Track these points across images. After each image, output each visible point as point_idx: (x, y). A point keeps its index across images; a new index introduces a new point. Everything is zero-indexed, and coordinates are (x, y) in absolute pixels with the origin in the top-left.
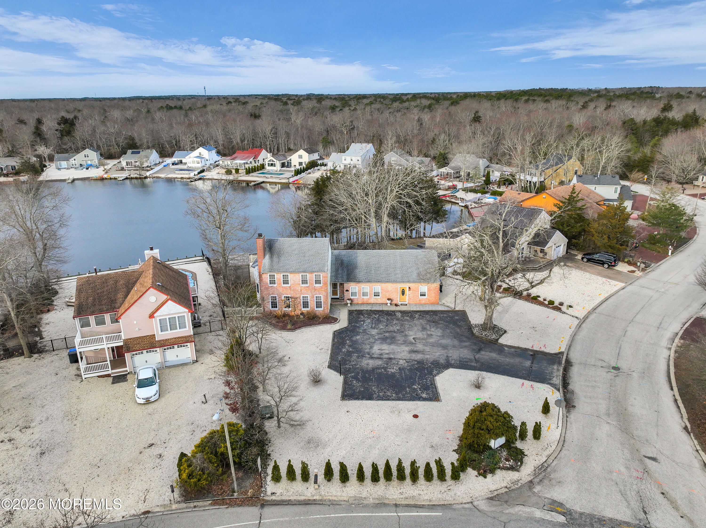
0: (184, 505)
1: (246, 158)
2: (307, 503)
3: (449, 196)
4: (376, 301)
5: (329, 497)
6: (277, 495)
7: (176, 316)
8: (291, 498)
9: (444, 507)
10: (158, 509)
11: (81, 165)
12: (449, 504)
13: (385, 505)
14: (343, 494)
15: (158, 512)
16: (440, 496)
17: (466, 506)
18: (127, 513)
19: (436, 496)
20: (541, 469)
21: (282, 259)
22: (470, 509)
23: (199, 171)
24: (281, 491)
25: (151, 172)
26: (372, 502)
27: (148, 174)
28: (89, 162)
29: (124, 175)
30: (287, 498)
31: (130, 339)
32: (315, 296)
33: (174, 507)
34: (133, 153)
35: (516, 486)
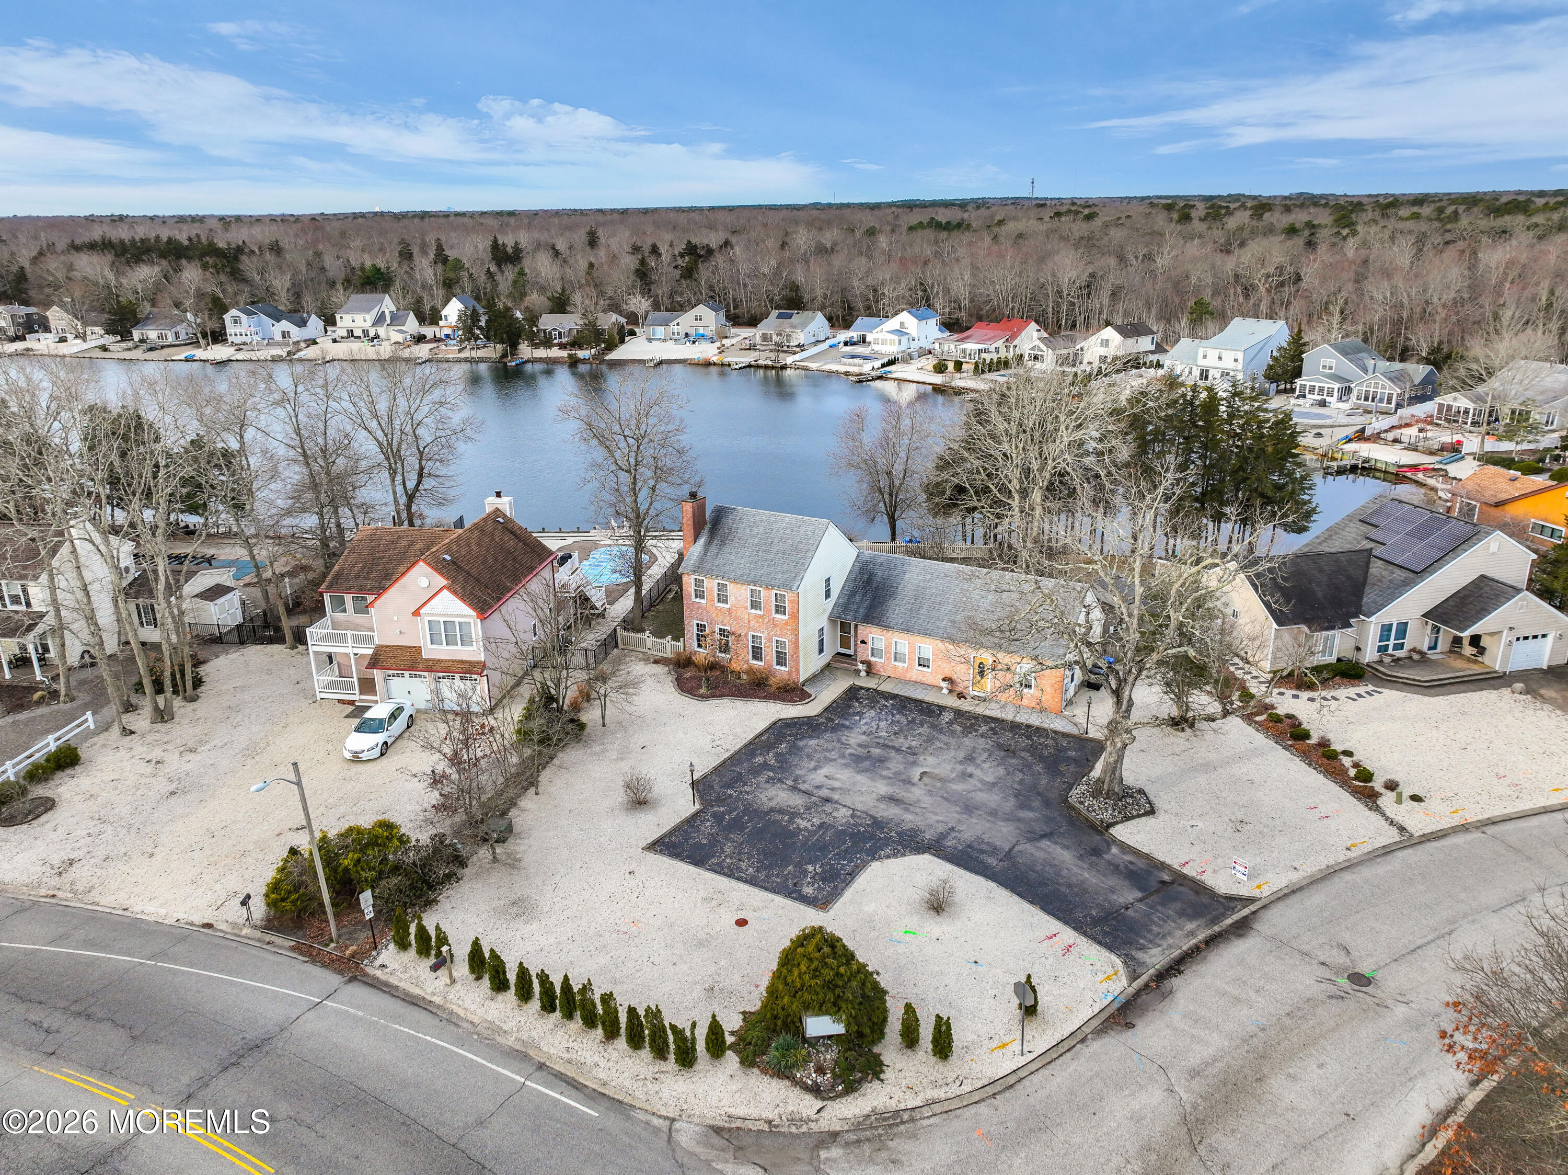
0: (258, 934)
1: (989, 340)
2: (414, 1002)
3: (1425, 469)
4: (920, 678)
5: (453, 1007)
6: (387, 970)
7: (457, 620)
8: (402, 985)
9: (619, 1106)
10: (223, 927)
11: (687, 335)
12: (631, 1106)
13: (525, 1057)
14: (479, 1011)
15: (221, 931)
16: (627, 1083)
17: (656, 1121)
18: (185, 916)
19: (621, 1079)
20: (885, 1119)
21: (726, 549)
22: (656, 1130)
23: (886, 360)
24: (396, 967)
25: (797, 357)
26: (510, 1043)
27: (790, 360)
28: (701, 331)
29: (748, 358)
30: (396, 983)
31: (387, 646)
32: (775, 638)
33: (246, 931)
34: (780, 316)
35: (793, 1129)
